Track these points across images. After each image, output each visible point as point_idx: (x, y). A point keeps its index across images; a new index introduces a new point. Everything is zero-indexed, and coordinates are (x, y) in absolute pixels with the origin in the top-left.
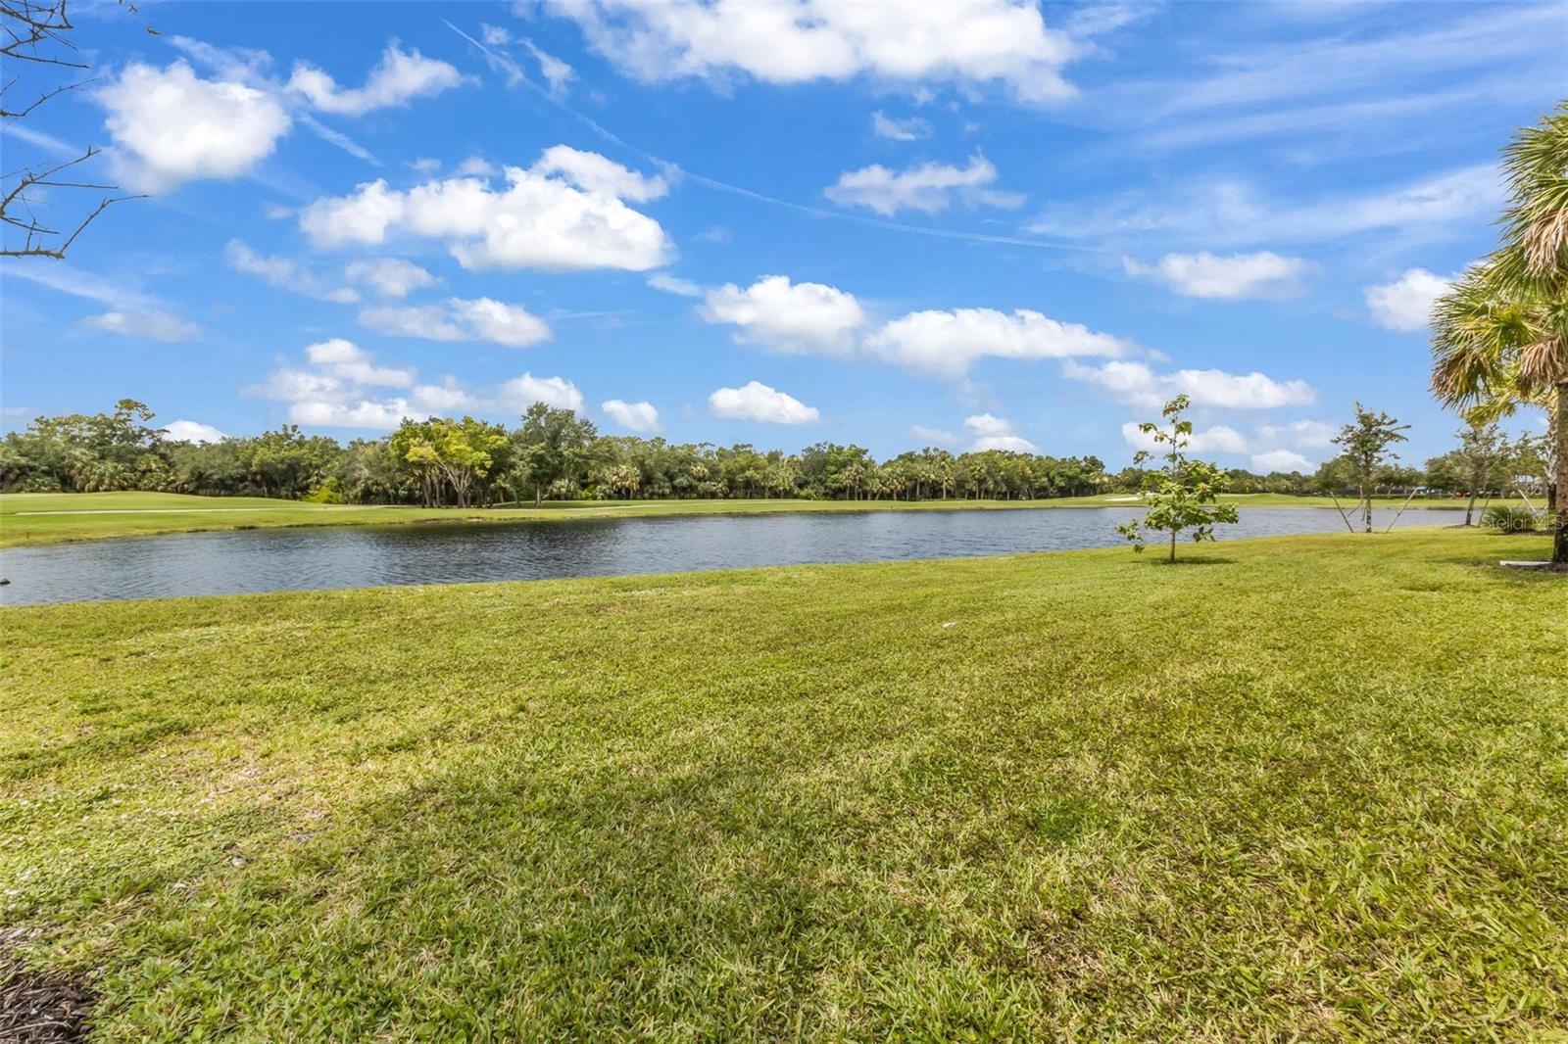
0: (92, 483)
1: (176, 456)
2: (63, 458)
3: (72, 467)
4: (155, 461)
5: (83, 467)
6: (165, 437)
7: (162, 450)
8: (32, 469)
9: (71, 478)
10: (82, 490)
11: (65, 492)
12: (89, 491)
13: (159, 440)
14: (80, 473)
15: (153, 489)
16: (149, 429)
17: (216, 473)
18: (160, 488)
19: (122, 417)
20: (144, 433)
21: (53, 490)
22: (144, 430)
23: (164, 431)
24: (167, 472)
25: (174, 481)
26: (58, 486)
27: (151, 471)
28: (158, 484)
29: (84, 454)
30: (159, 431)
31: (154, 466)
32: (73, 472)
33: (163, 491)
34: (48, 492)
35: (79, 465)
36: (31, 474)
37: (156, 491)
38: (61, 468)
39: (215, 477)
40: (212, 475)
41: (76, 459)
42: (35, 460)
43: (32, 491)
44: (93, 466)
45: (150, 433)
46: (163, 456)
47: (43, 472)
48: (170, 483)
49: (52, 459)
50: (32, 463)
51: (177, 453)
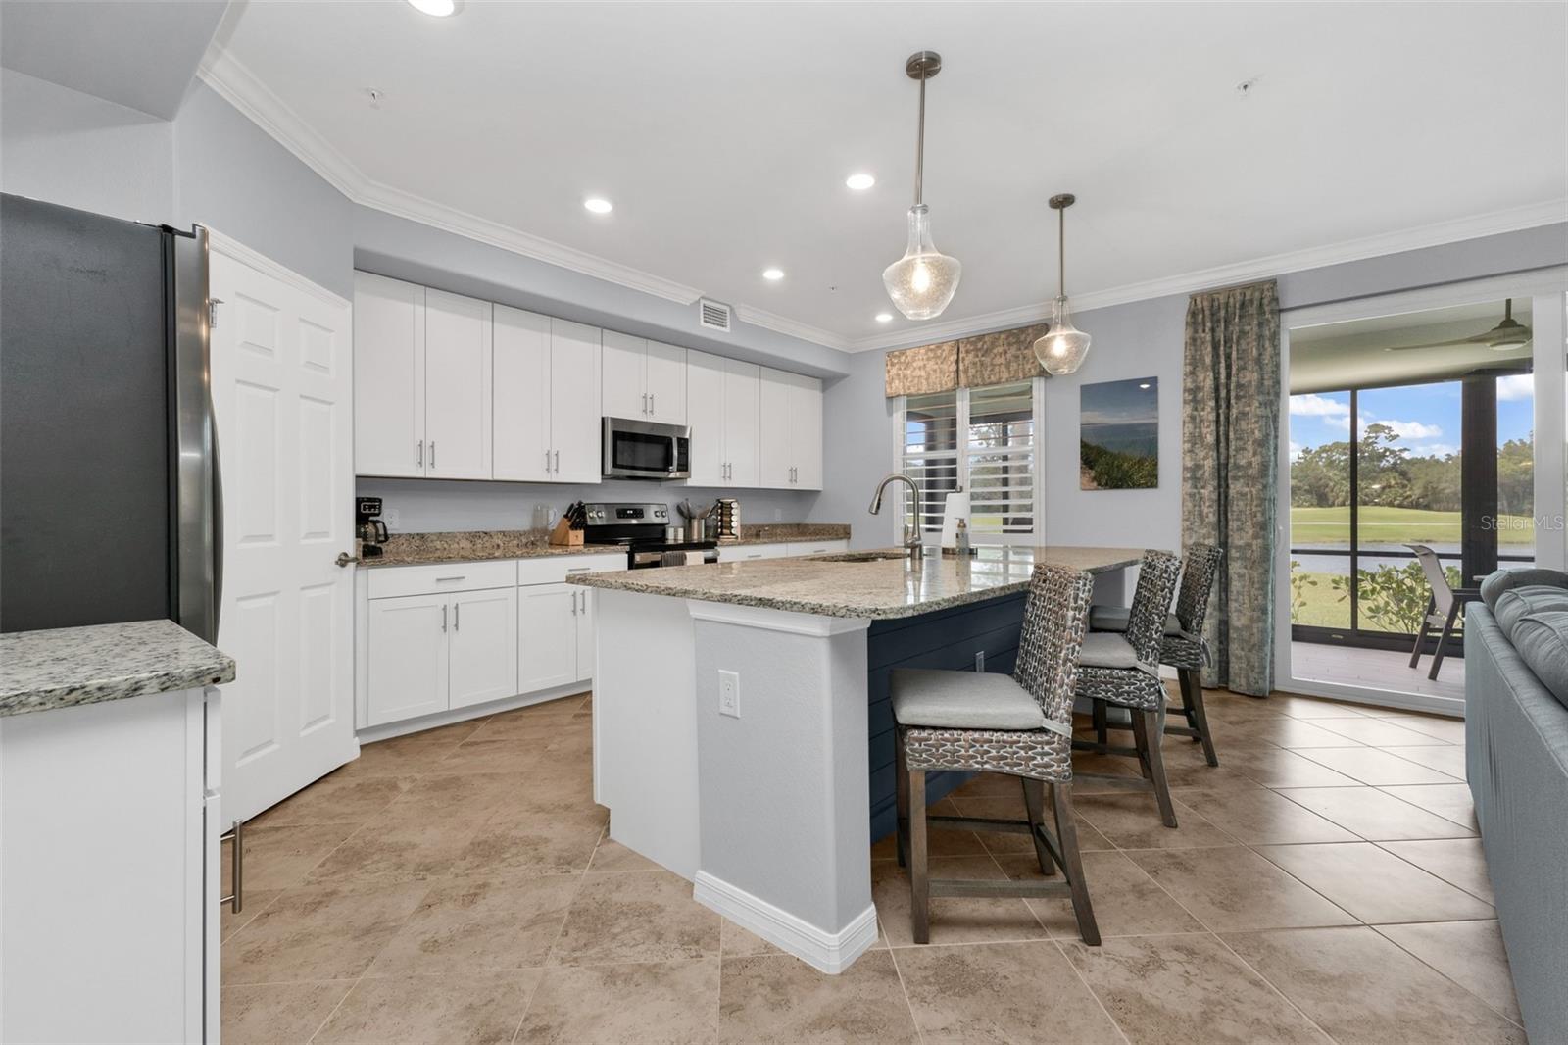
0: (1340, 499)
1: (1413, 471)
2: (1321, 479)
3: (1327, 486)
4: (1394, 478)
5: (1334, 486)
6: (1407, 455)
7: (1405, 467)
8: (1299, 489)
9: (1326, 495)
10: (1332, 505)
11: (1321, 506)
12: (1338, 505)
13: (1401, 458)
14: (1332, 491)
15: (1391, 504)
16: (1392, 448)
17: (1450, 488)
18: (1396, 502)
19: (1370, 441)
20: (1387, 453)
21: (1312, 505)
22: (1386, 450)
23: (1406, 449)
24: (1404, 486)
25: (1410, 496)
26: (1315, 502)
27: (1390, 487)
28: (1395, 499)
29: (1335, 475)
30: (1401, 451)
31: (1393, 482)
32: (1327, 490)
33: (1400, 506)
34: (1309, 507)
35: (1331, 484)
36: (1298, 492)
37: (1393, 506)
38: (1320, 487)
39: (1447, 491)
40: (1444, 489)
41: (1330, 479)
42: (1300, 482)
43: (1298, 506)
44: (1341, 484)
45: (1392, 452)
46: (1404, 474)
47: (1306, 490)
48: (1407, 497)
49: (1313, 481)
50: (1299, 484)
51: (1414, 469)
